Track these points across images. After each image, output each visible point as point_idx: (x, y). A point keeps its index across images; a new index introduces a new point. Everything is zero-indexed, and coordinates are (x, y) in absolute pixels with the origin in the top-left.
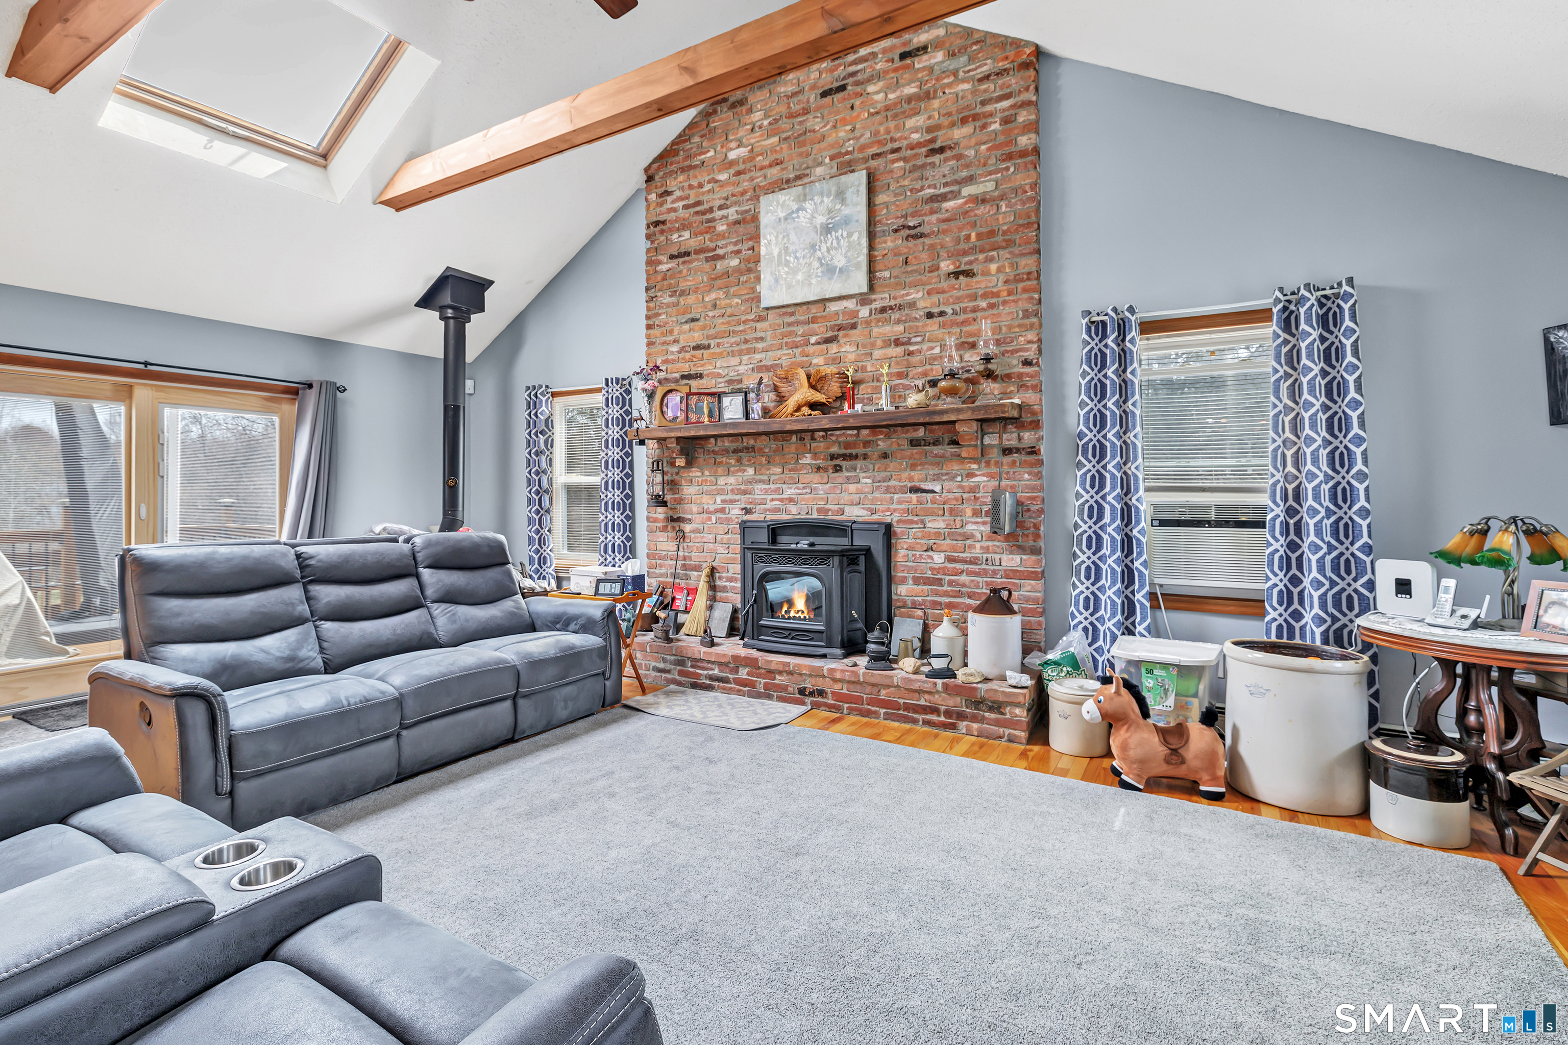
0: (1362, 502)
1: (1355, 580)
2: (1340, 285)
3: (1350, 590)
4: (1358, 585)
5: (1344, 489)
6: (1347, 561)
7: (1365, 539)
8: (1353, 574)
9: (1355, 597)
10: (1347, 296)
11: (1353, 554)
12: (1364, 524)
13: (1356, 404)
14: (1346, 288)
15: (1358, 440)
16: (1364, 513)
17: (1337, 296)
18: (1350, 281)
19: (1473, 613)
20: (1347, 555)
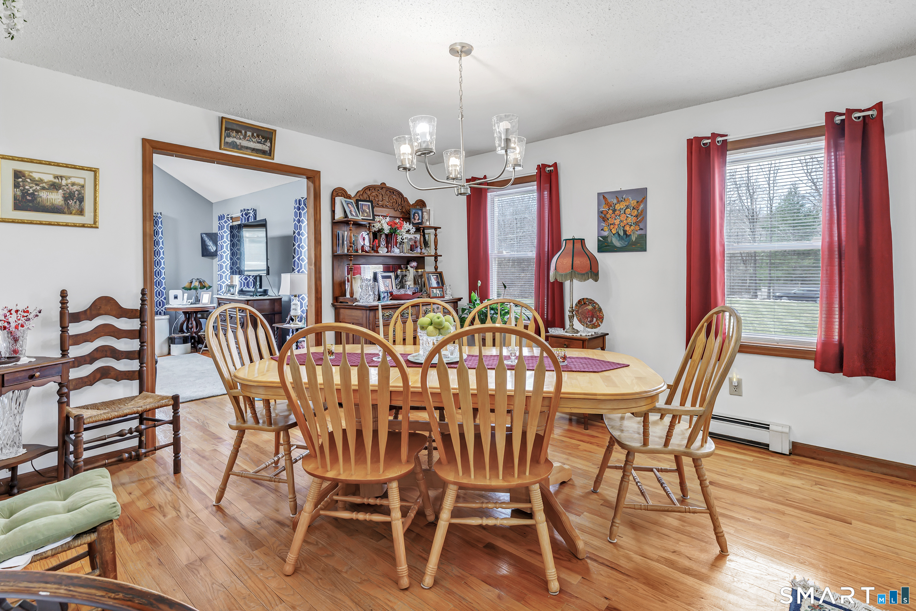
0: (163, 276)
1: (161, 297)
2: (158, 214)
3: (160, 300)
4: (162, 299)
5: (158, 272)
6: (159, 292)
7: (164, 286)
8: (161, 296)
9: (161, 302)
10: (160, 218)
11: (161, 290)
12: (164, 281)
13: (162, 248)
14: (159, 215)
15: (162, 258)
16: (164, 278)
17: (157, 216)
18: (161, 213)
19: (191, 301)
20: (159, 290)
